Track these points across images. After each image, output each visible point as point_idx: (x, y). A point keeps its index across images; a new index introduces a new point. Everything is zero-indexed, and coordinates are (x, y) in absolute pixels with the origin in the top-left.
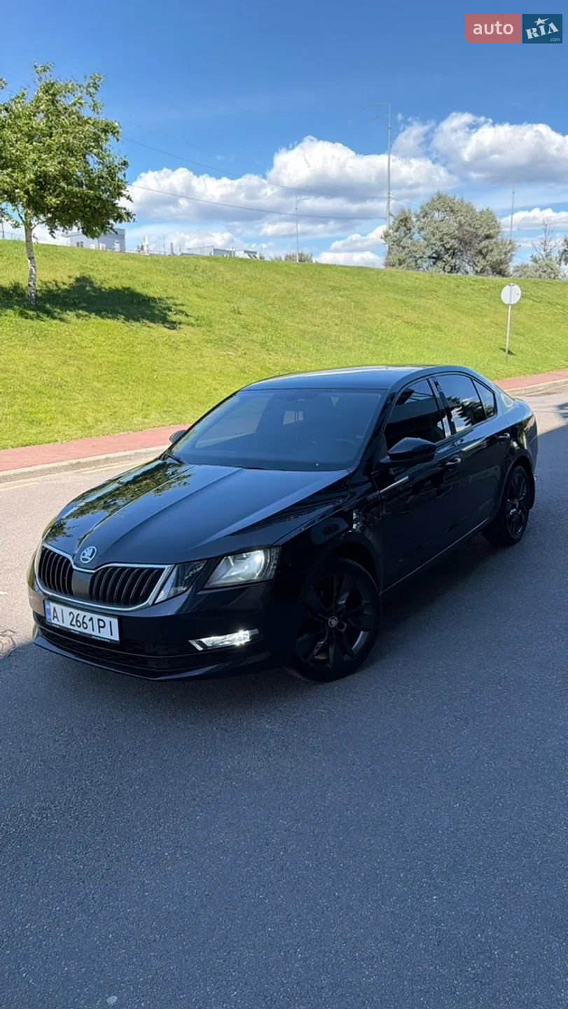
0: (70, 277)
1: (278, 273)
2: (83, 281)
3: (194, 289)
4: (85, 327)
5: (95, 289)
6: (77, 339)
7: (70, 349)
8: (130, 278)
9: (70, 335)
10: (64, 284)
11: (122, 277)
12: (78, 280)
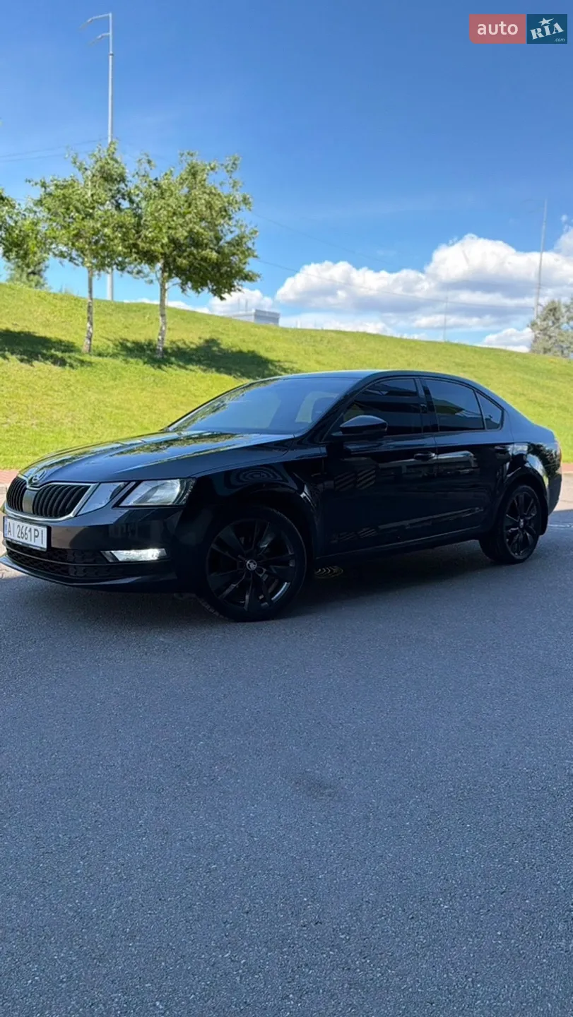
0: (200, 338)
1: (402, 347)
2: (211, 342)
3: (315, 356)
4: (202, 379)
5: (221, 350)
6: (192, 388)
7: (184, 396)
8: (256, 343)
9: (187, 385)
10: (192, 343)
11: (249, 342)
12: (207, 341)
